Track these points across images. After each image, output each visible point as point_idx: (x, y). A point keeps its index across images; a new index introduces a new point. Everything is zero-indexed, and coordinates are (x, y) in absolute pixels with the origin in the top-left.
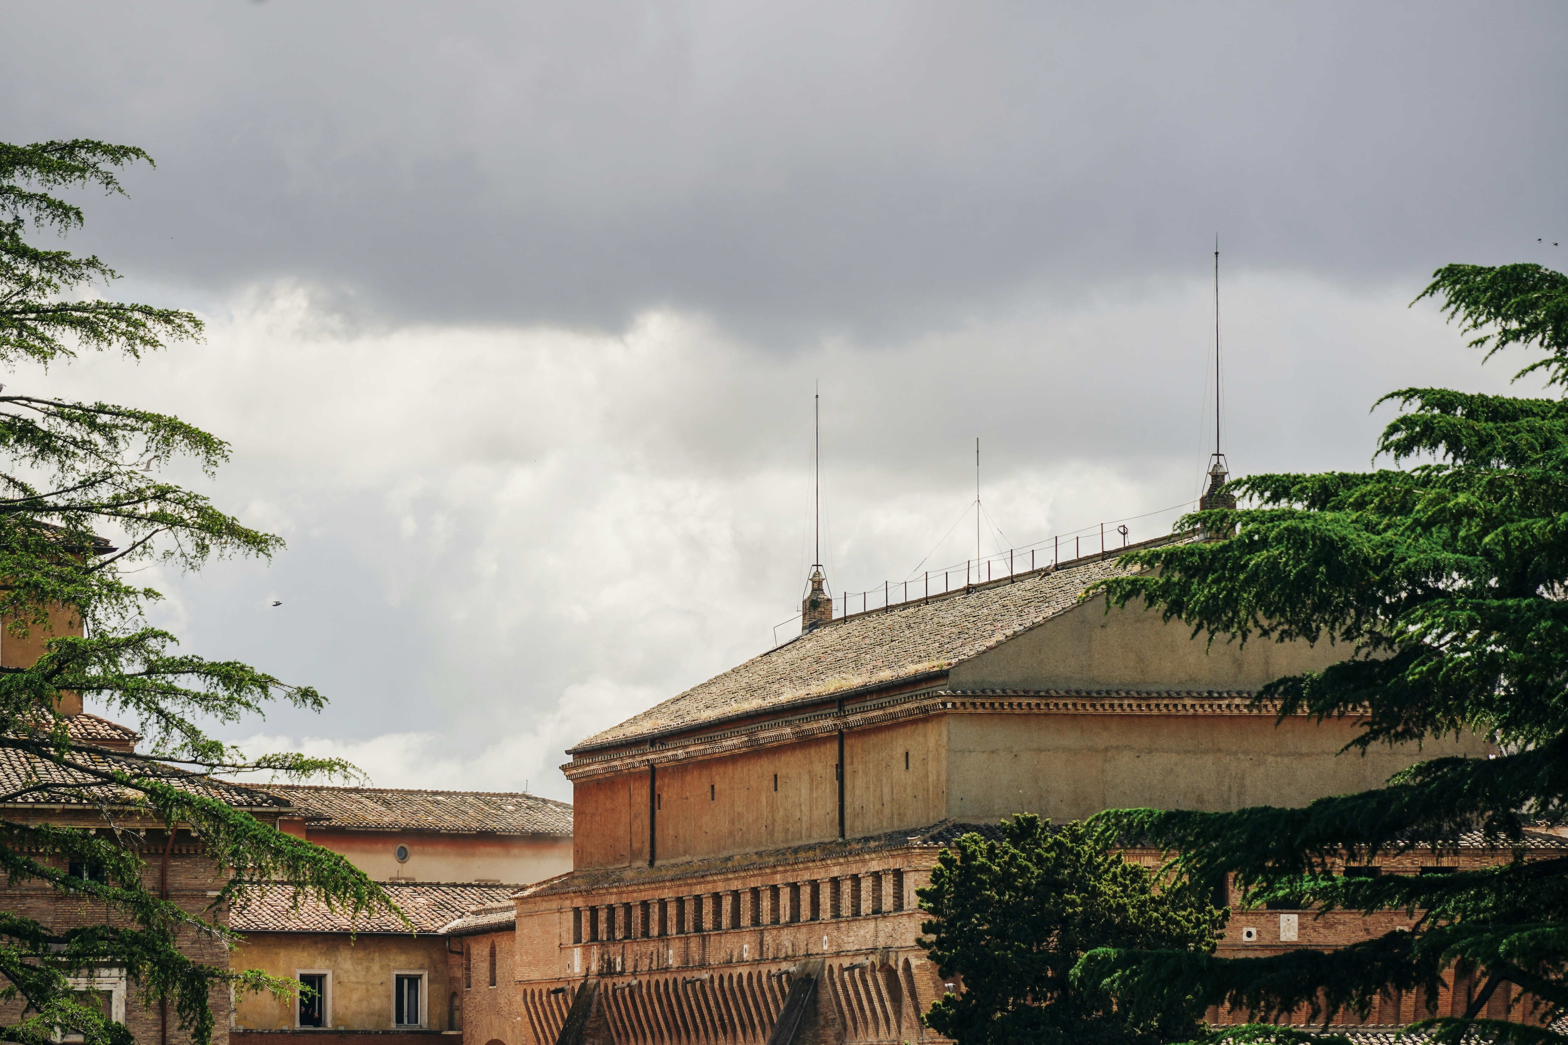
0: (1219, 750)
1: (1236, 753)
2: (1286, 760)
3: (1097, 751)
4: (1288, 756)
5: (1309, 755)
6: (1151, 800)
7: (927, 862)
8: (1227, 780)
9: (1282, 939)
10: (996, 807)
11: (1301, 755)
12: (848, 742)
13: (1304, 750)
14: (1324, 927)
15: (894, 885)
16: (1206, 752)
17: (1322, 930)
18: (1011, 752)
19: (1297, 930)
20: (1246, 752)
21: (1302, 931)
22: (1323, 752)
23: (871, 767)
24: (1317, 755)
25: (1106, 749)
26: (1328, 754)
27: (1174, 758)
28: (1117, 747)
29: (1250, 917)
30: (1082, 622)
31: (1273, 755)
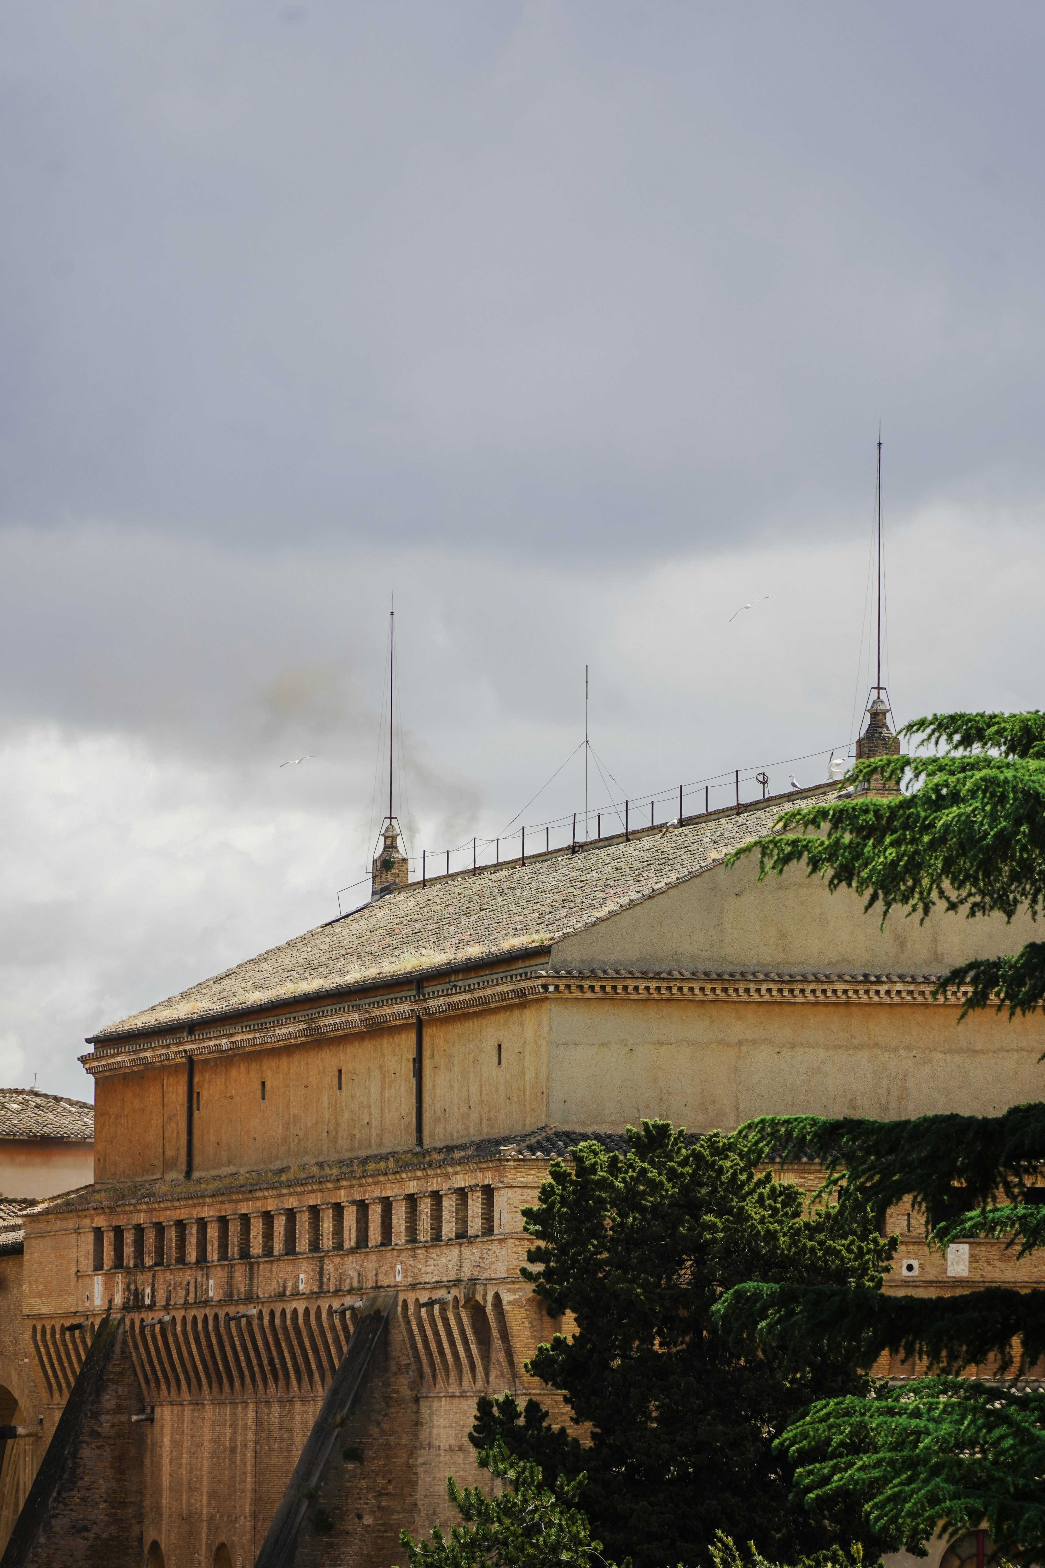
0: (876, 1045)
1: (896, 1049)
2: (957, 1058)
3: (728, 1045)
4: (959, 1053)
5: (983, 1052)
6: (793, 1104)
7: (522, 1176)
8: (885, 1081)
9: (950, 1274)
10: (607, 1112)
11: (975, 1052)
12: (428, 1032)
13: (979, 1046)
14: (1000, 1260)
15: (482, 1204)
16: (860, 1047)
17: (998, 1263)
18: (626, 1045)
19: (967, 1263)
20: (908, 1048)
21: (975, 1265)
22: (1002, 1049)
23: (456, 1062)
24: (995, 1052)
25: (740, 1043)
26: (1008, 1051)
27: (822, 1053)
28: (754, 1041)
29: (911, 1247)
30: (713, 889)
31: (941, 1052)
